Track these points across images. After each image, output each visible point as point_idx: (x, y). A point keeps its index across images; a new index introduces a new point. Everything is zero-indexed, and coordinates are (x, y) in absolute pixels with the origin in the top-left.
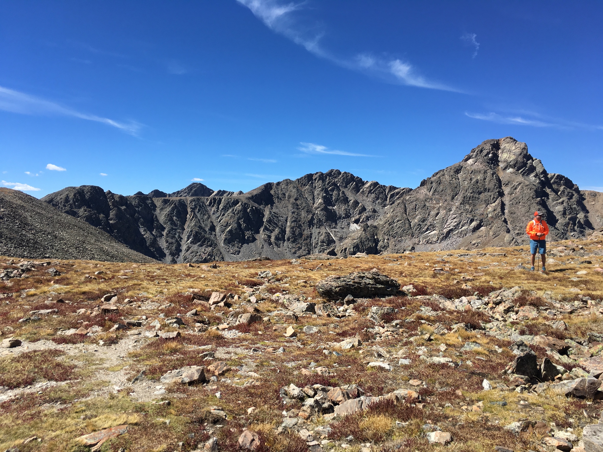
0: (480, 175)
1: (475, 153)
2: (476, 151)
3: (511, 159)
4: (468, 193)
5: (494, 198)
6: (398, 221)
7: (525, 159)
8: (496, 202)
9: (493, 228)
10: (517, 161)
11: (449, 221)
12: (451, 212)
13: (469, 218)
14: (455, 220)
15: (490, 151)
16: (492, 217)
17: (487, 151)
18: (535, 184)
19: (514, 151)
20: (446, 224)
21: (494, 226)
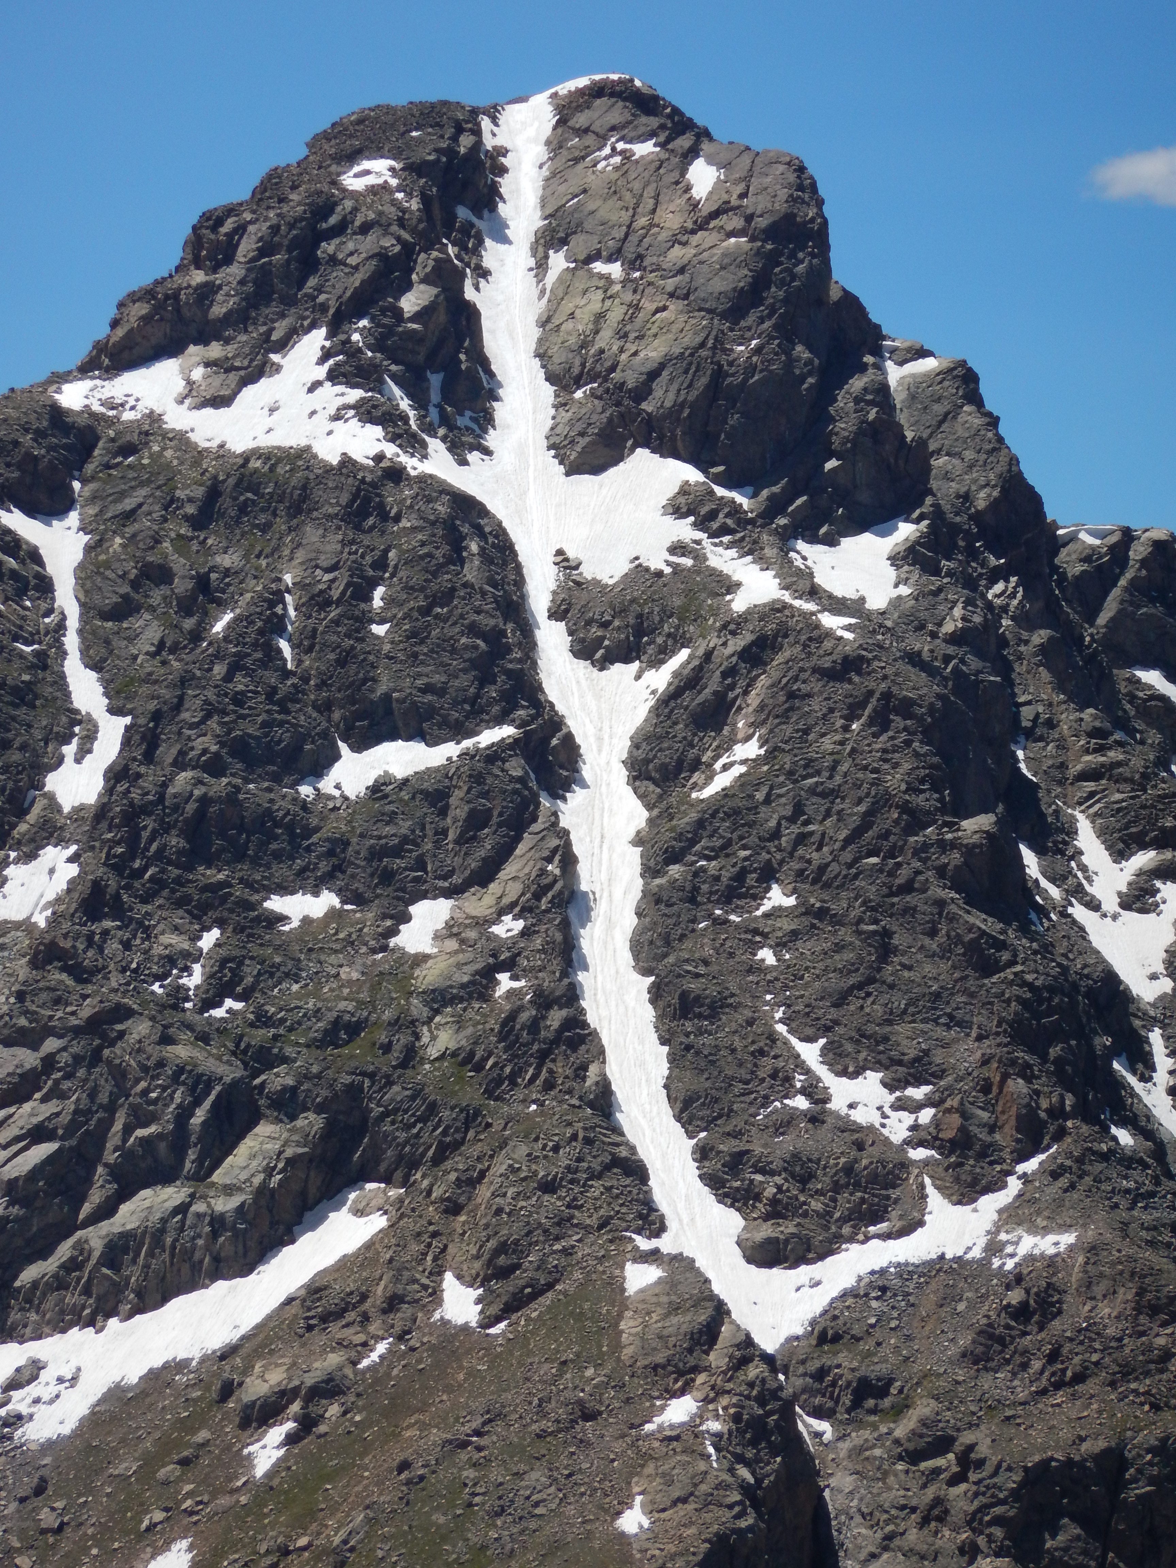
0: (312, 534)
1: (235, 271)
2: (246, 247)
4: (180, 764)
5: (477, 820)
7: (801, 351)
8: (510, 869)
9: (484, 1192)
10: (719, 374)
13: (199, 1085)
15: (408, 253)
16: (464, 1060)
17: (369, 243)
18: (922, 645)
19: (677, 254)
21: (500, 1166)
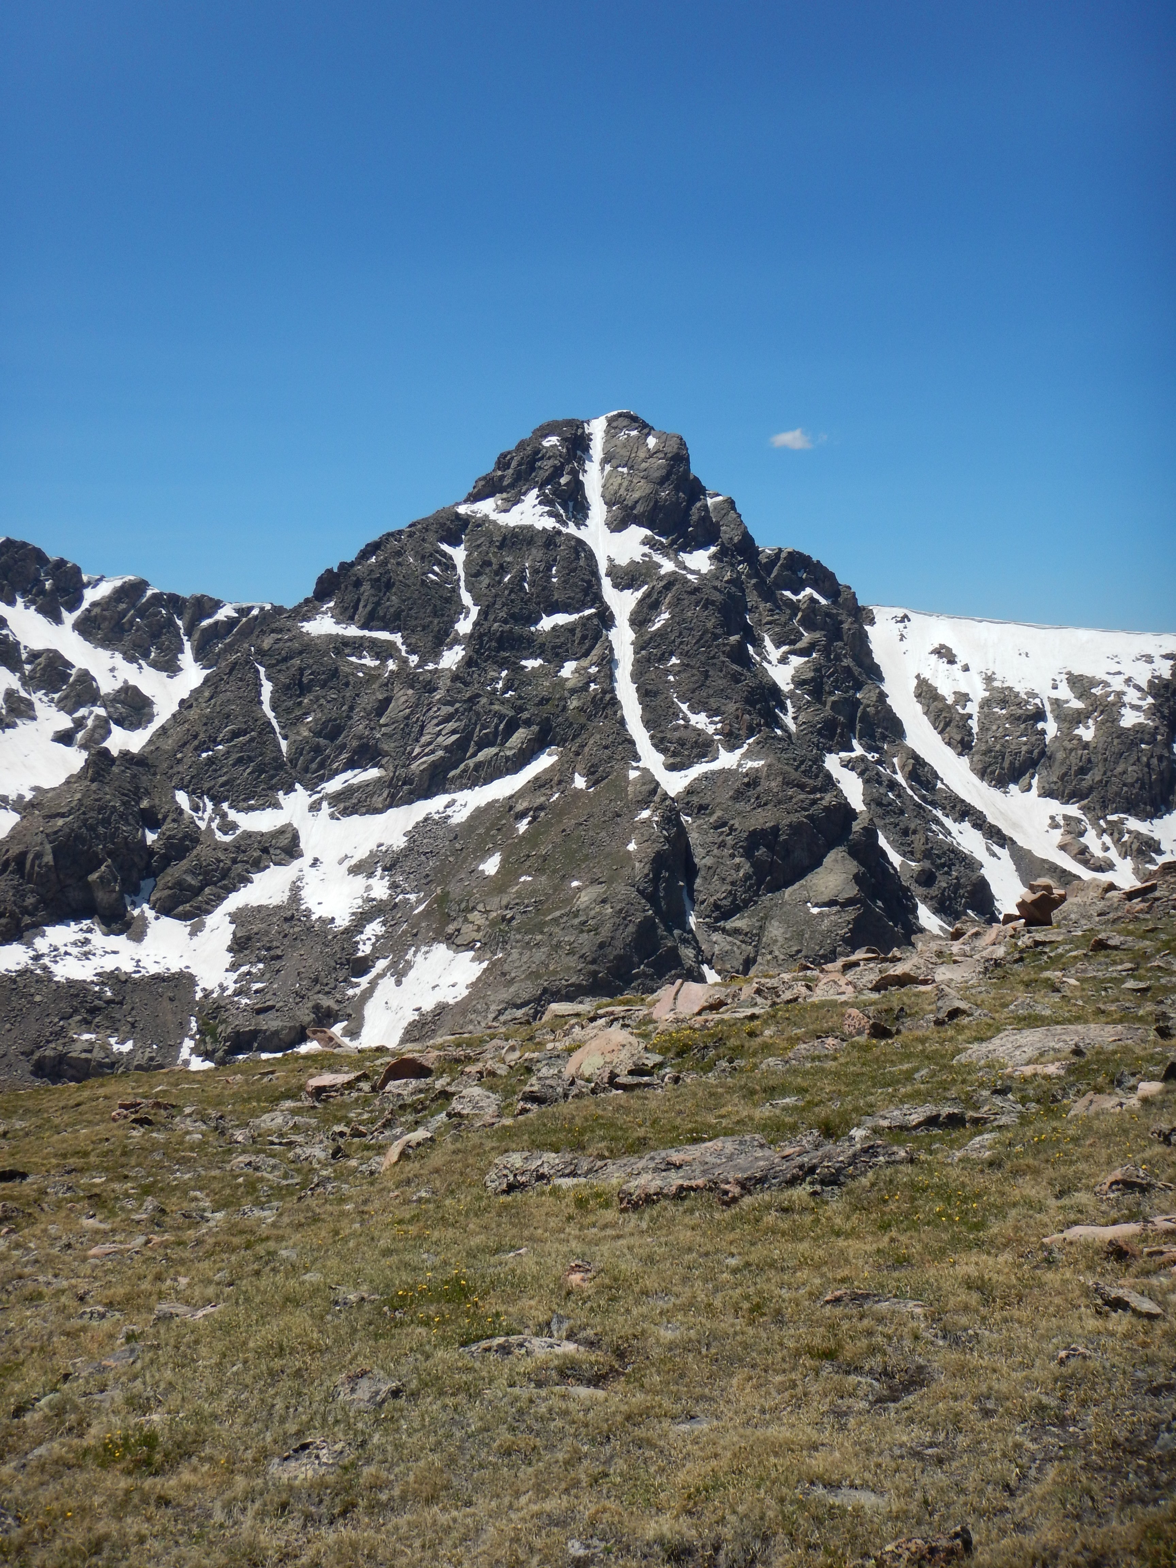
0: (534, 551)
1: (510, 471)
2: (514, 464)
3: (636, 495)
4: (495, 621)
5: (584, 638)
6: (235, 734)
7: (681, 494)
8: (594, 652)
9: (586, 749)
10: (656, 502)
11: (431, 729)
12: (437, 696)
13: (502, 717)
14: (451, 725)
15: (562, 465)
16: (581, 709)
17: (551, 462)
18: (718, 584)
19: (644, 465)
20: (417, 741)
21: (591, 742)
